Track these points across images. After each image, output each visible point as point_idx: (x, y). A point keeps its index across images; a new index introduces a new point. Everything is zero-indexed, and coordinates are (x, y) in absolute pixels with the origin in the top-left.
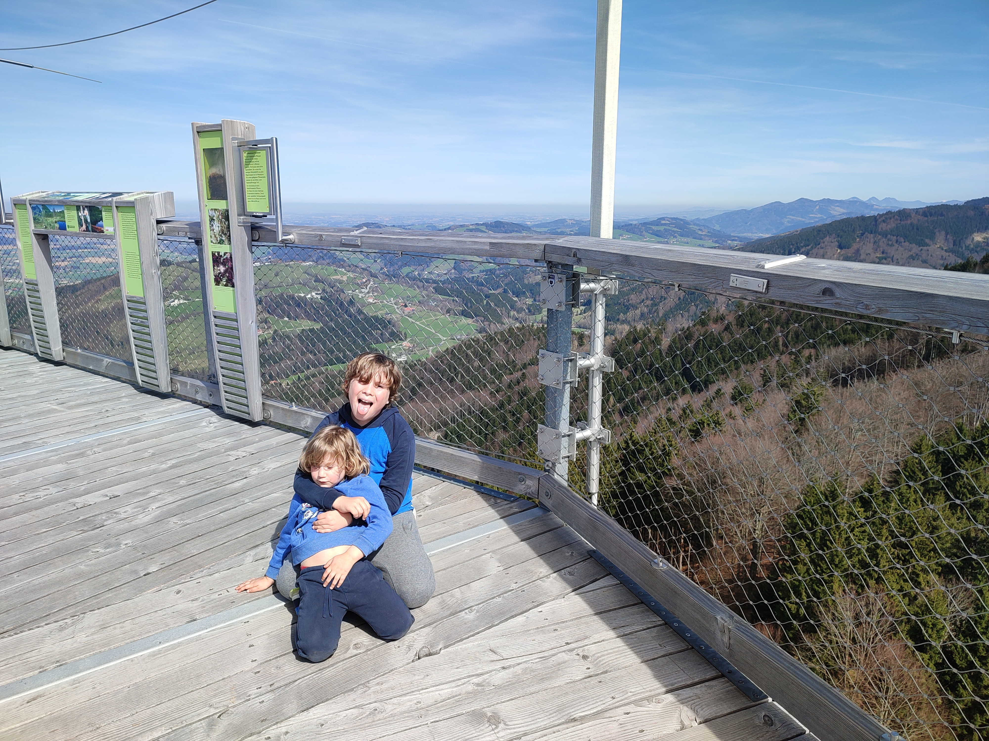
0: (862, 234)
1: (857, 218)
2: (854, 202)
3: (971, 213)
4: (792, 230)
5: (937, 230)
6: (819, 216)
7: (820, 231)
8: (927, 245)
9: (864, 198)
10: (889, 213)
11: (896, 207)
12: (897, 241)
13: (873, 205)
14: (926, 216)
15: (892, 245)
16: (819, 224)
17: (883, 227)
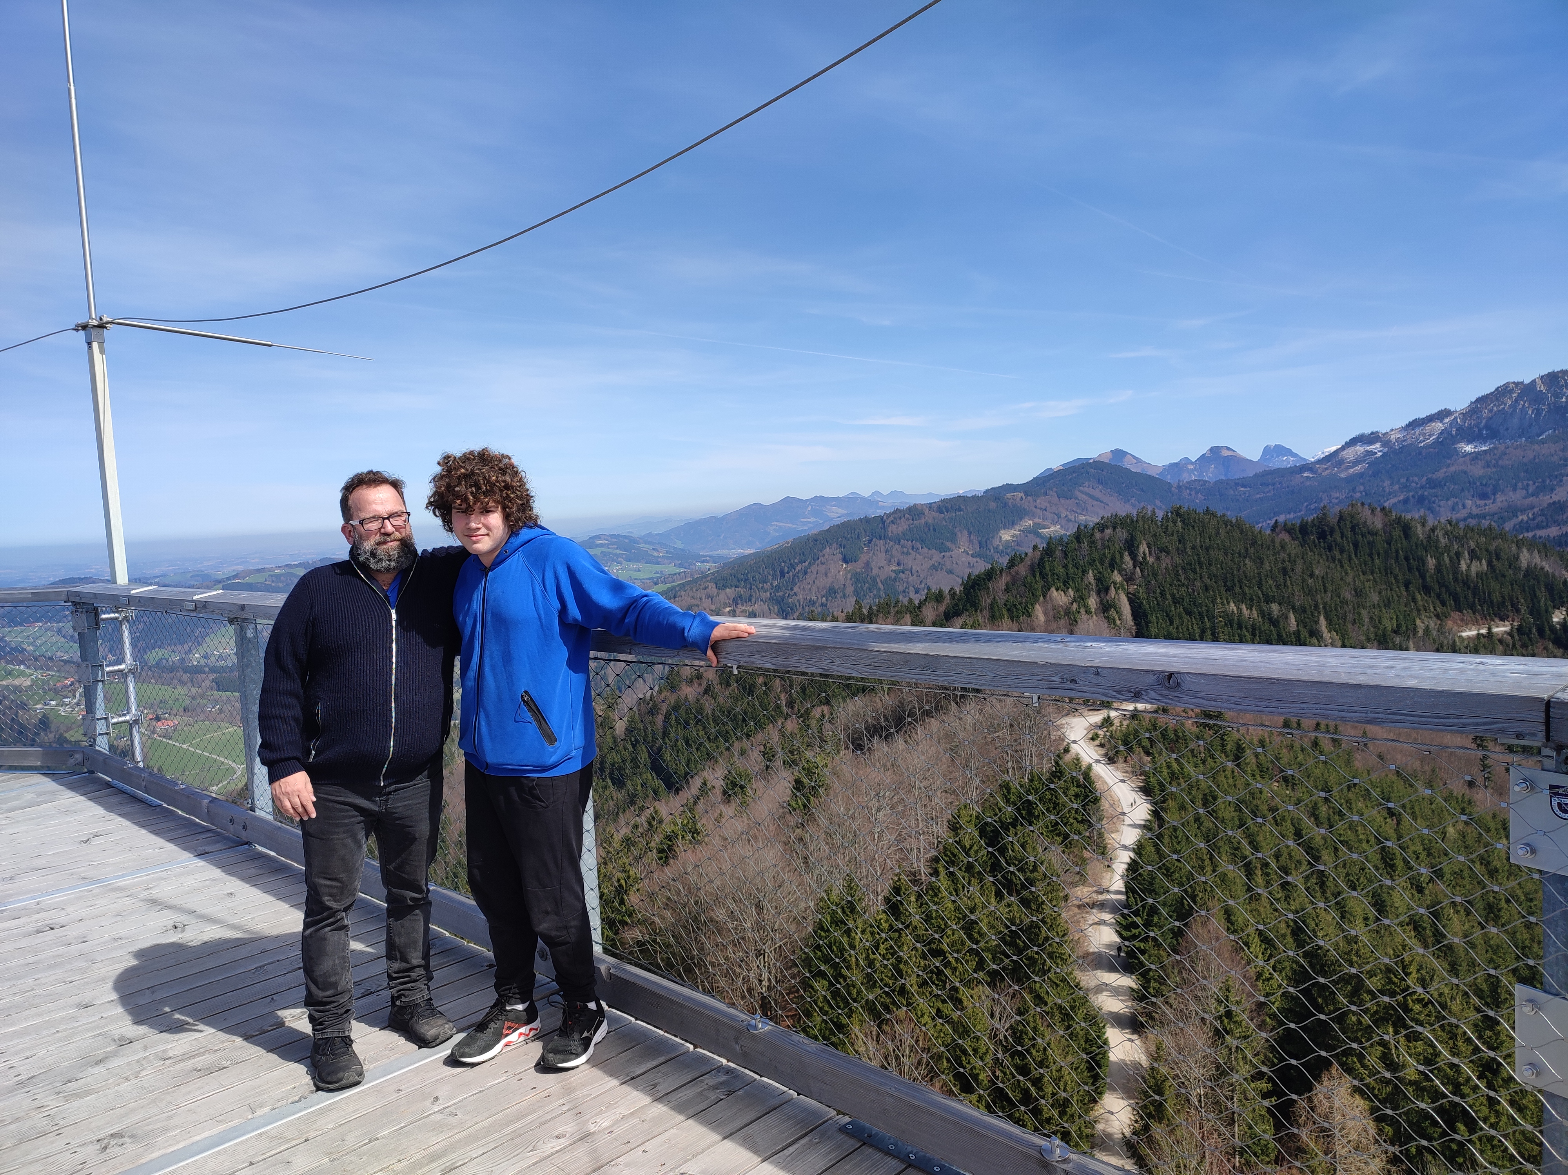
0: (870, 541)
1: (860, 520)
2: (853, 499)
3: (993, 505)
4: (781, 542)
5: (958, 529)
6: (813, 520)
7: (816, 540)
8: (950, 550)
9: (866, 492)
10: (897, 511)
11: (904, 504)
12: (913, 548)
13: (877, 502)
14: (942, 512)
15: (908, 554)
16: (815, 531)
17: (893, 530)
